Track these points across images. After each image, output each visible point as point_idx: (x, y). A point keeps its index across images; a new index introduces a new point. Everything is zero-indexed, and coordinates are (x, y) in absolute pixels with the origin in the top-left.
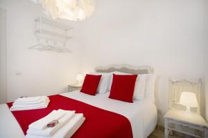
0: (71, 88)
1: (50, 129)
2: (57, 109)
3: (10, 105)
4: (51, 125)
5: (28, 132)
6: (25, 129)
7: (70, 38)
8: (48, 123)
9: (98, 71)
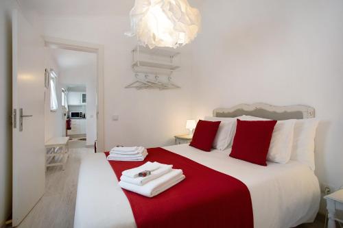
0: (179, 140)
1: (142, 178)
2: (152, 162)
3: (107, 154)
4: (143, 175)
5: (122, 178)
6: (119, 175)
7: (177, 67)
8: (140, 172)
9: (218, 115)
